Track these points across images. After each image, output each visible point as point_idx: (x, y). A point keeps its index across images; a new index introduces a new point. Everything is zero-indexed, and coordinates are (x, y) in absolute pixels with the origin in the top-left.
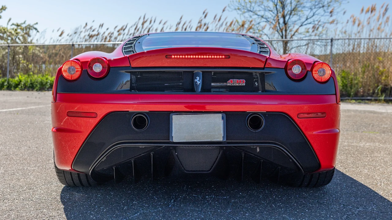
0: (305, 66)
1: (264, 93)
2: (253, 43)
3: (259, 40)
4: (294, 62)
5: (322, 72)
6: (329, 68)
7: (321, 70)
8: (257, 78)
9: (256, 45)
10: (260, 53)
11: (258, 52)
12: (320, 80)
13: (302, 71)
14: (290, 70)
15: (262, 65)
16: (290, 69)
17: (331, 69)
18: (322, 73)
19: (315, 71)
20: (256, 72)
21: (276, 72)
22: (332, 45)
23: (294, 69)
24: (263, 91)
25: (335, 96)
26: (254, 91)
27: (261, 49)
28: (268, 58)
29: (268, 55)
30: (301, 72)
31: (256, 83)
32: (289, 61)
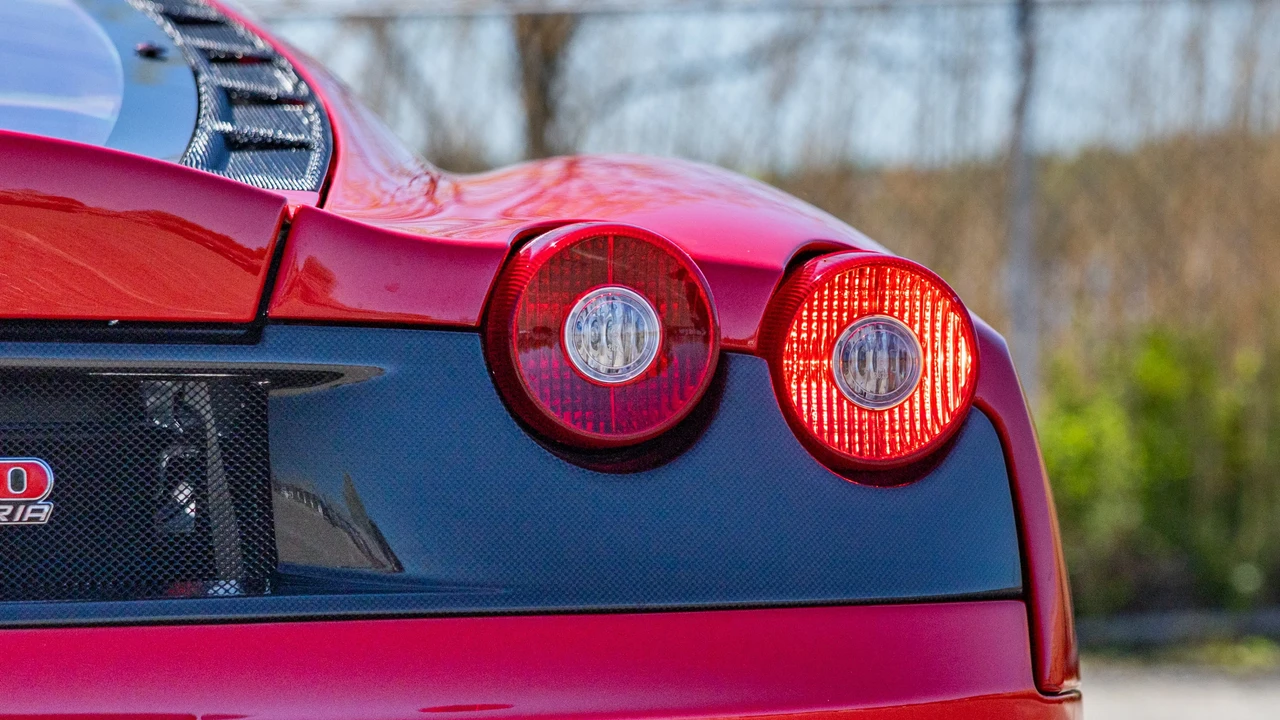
0: (693, 294)
1: (270, 604)
2: (151, 54)
3: (213, 14)
4: (584, 264)
5: (883, 355)
6: (954, 318)
7: (869, 333)
8: (196, 435)
9: (175, 74)
10: (217, 158)
11: (201, 143)
12: (854, 445)
13: (665, 350)
14: (537, 344)
15: (237, 297)
16: (545, 330)
17: (967, 326)
18: (884, 366)
19: (806, 356)
20: (176, 375)
21: (389, 369)
22: (1027, 63)
23: (587, 330)
24: (251, 586)
25: (1022, 607)
26: (155, 588)
27: (239, 112)
28: (304, 211)
29: (309, 181)
30: (658, 366)
31: (183, 493)
32: (535, 245)
